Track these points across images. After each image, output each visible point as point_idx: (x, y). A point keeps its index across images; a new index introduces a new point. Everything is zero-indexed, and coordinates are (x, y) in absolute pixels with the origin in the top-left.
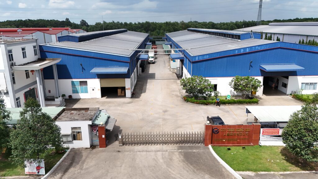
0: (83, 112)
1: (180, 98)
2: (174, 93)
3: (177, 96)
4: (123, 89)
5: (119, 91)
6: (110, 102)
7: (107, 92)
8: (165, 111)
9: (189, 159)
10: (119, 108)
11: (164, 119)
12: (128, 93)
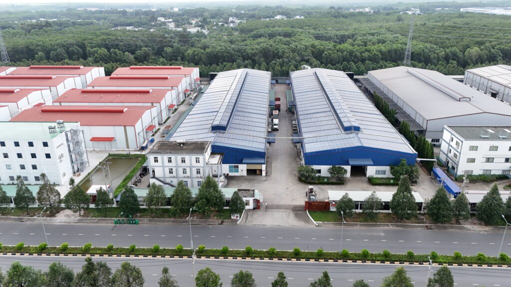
0: (247, 191)
1: (297, 178)
2: (293, 173)
3: (295, 175)
4: (261, 171)
5: (258, 171)
6: (253, 180)
7: (251, 172)
8: (287, 189)
9: (297, 216)
10: (260, 185)
11: (287, 194)
12: (264, 173)
